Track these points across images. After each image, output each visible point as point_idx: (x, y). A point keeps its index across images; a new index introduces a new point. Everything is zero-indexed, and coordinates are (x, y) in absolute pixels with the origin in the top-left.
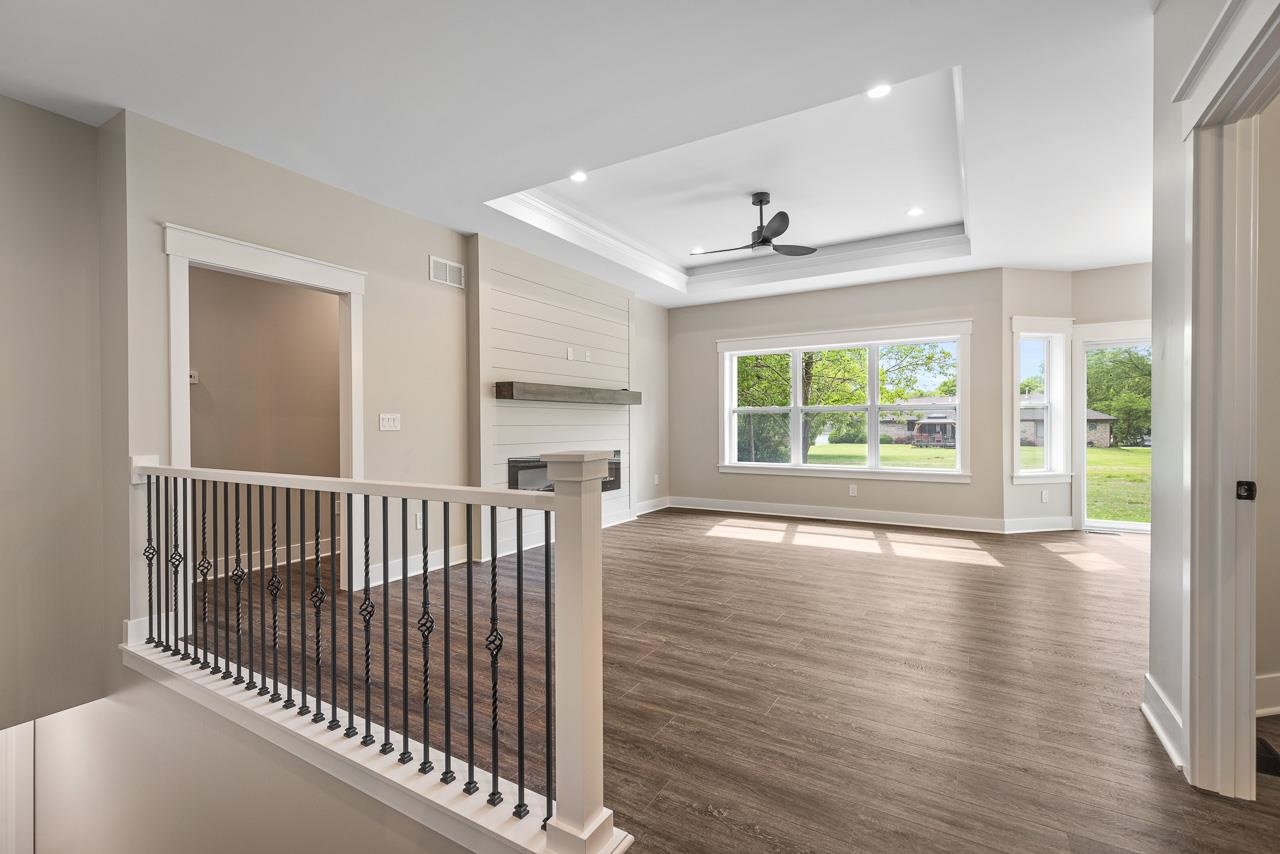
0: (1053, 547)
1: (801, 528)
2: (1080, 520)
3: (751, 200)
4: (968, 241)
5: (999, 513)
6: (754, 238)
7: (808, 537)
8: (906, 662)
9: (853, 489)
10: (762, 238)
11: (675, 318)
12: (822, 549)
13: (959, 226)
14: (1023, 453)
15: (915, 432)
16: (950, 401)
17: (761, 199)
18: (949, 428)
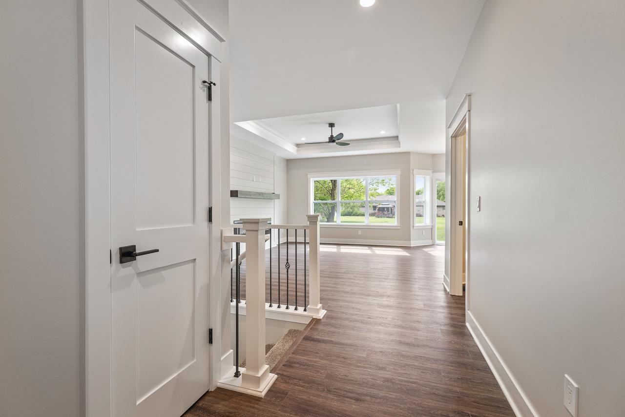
0: (426, 250)
1: (342, 247)
2: (434, 241)
3: (328, 125)
4: (400, 143)
5: (409, 239)
6: (329, 139)
7: (344, 250)
8: (384, 279)
9: (360, 232)
10: (332, 140)
11: (289, 163)
12: (351, 253)
13: (397, 137)
14: (417, 219)
15: (376, 211)
16: (391, 198)
17: (332, 125)
18: (390, 209)
